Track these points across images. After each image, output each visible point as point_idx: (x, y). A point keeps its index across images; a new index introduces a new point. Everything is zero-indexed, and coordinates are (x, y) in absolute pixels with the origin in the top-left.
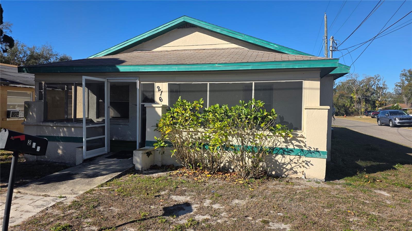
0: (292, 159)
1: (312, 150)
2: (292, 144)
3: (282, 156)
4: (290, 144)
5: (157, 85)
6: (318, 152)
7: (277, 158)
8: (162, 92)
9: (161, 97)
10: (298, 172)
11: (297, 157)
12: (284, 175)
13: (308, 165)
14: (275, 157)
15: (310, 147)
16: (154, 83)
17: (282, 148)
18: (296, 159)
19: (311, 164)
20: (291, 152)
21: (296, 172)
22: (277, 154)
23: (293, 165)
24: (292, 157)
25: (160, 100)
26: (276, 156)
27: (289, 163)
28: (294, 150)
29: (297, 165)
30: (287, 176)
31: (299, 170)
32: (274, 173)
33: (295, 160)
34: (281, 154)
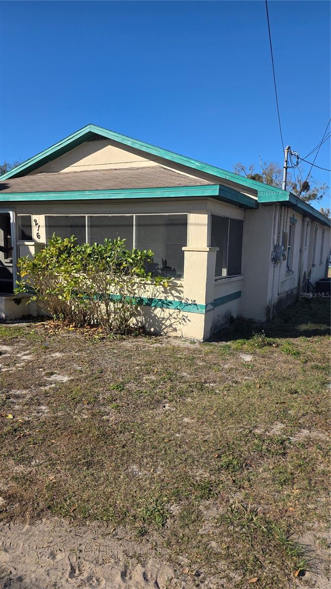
0: (171, 314)
1: (190, 302)
2: (172, 294)
3: (161, 310)
4: (170, 294)
5: (34, 217)
6: (196, 304)
7: (156, 312)
8: (39, 226)
9: (38, 233)
10: (178, 329)
11: (177, 310)
12: (163, 333)
13: (185, 321)
14: (154, 311)
15: (187, 299)
16: (31, 216)
17: (160, 300)
18: (176, 314)
19: (188, 320)
20: (170, 304)
21: (175, 330)
22: (156, 307)
23: (173, 321)
24: (171, 311)
25: (38, 236)
26: (155, 309)
27: (168, 318)
28: (173, 302)
29: (177, 321)
30: (166, 334)
31: (178, 327)
32: (152, 330)
33: (174, 315)
34: (160, 307)
